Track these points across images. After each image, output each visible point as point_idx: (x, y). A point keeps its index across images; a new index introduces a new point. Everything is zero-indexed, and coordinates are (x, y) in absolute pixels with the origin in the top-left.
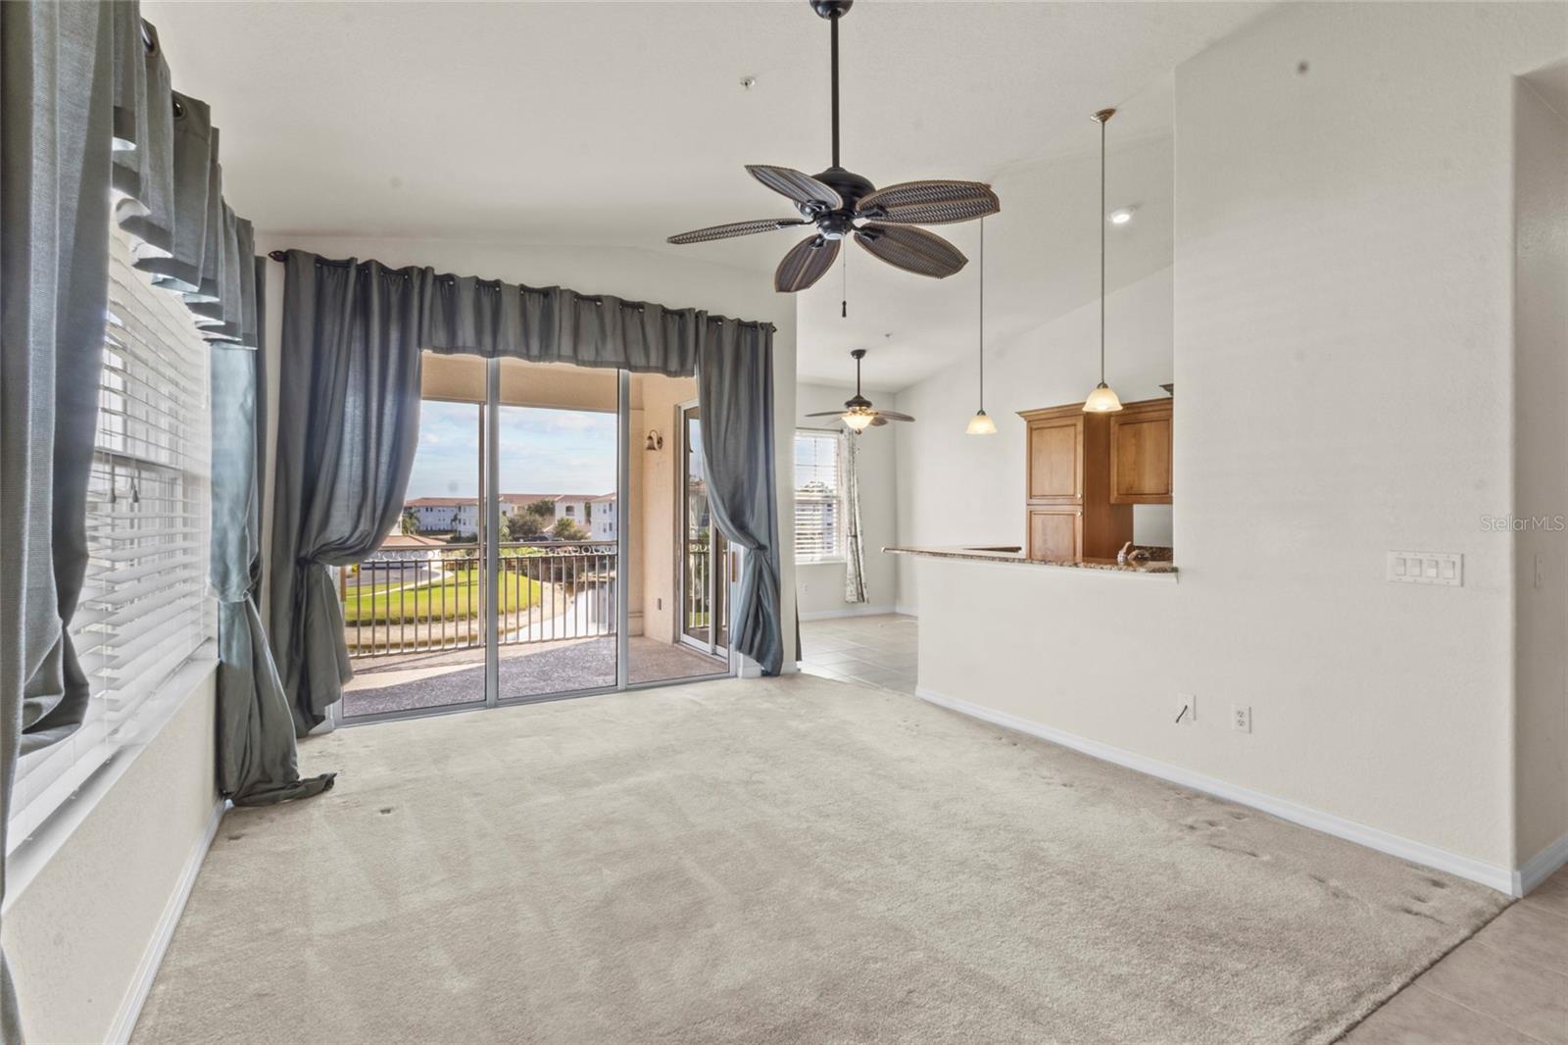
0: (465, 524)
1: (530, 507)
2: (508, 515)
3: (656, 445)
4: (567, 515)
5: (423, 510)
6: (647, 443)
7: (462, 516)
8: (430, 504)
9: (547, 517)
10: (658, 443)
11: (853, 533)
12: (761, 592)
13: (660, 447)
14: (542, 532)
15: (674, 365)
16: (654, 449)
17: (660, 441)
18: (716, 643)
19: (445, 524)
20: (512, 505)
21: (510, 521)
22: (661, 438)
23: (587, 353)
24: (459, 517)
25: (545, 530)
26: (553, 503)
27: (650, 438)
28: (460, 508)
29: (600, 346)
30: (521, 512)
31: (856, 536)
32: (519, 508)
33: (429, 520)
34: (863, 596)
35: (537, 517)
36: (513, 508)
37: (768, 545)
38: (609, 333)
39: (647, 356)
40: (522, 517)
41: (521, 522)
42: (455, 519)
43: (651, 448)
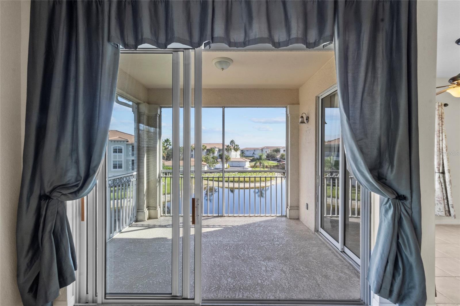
0: (256, 155)
1: (273, 150)
2: (267, 152)
3: (305, 121)
4: (284, 152)
5: (246, 151)
6: (300, 120)
7: (255, 153)
8: (247, 149)
9: (278, 153)
10: (307, 119)
11: (441, 171)
12: (400, 241)
13: (308, 122)
14: (277, 158)
15: (313, 35)
16: (304, 123)
17: (308, 119)
18: (344, 244)
19: (251, 155)
20: (268, 150)
21: (267, 154)
22: (308, 117)
23: (238, 36)
24: (254, 153)
25: (277, 157)
26: (280, 149)
27: (302, 117)
28: (255, 151)
29: (247, 27)
30: (271, 152)
31: (443, 173)
32: (270, 150)
33: (247, 154)
34: (449, 211)
35: (275, 153)
36: (269, 150)
37: (408, 195)
38: (254, 14)
39: (288, 30)
40: (271, 153)
41: (271, 154)
42: (253, 153)
43: (303, 122)
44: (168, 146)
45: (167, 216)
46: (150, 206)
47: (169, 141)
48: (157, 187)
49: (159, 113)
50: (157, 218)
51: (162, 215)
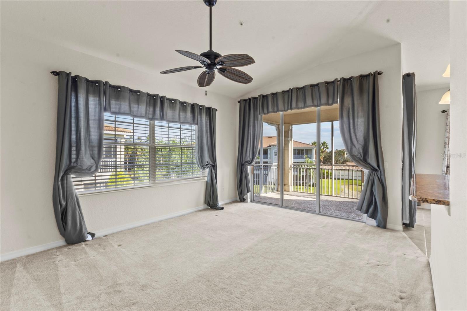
44: (324, 149)
45: (295, 192)
46: (286, 184)
47: (326, 144)
48: (289, 172)
49: (290, 128)
50: (289, 191)
51: (293, 190)
